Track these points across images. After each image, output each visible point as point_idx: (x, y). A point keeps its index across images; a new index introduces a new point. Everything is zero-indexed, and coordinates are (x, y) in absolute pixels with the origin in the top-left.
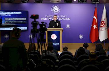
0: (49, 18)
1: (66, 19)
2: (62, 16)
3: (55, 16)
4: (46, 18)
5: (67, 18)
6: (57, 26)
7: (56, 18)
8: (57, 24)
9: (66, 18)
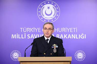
0: (31, 34)
1: (74, 37)
2: (63, 29)
3: (48, 26)
4: (23, 33)
5: (78, 34)
6: (55, 51)
7: (50, 32)
8: (55, 46)
9: (74, 33)
